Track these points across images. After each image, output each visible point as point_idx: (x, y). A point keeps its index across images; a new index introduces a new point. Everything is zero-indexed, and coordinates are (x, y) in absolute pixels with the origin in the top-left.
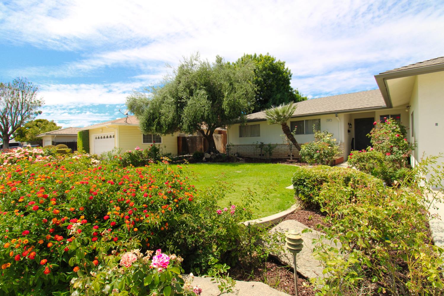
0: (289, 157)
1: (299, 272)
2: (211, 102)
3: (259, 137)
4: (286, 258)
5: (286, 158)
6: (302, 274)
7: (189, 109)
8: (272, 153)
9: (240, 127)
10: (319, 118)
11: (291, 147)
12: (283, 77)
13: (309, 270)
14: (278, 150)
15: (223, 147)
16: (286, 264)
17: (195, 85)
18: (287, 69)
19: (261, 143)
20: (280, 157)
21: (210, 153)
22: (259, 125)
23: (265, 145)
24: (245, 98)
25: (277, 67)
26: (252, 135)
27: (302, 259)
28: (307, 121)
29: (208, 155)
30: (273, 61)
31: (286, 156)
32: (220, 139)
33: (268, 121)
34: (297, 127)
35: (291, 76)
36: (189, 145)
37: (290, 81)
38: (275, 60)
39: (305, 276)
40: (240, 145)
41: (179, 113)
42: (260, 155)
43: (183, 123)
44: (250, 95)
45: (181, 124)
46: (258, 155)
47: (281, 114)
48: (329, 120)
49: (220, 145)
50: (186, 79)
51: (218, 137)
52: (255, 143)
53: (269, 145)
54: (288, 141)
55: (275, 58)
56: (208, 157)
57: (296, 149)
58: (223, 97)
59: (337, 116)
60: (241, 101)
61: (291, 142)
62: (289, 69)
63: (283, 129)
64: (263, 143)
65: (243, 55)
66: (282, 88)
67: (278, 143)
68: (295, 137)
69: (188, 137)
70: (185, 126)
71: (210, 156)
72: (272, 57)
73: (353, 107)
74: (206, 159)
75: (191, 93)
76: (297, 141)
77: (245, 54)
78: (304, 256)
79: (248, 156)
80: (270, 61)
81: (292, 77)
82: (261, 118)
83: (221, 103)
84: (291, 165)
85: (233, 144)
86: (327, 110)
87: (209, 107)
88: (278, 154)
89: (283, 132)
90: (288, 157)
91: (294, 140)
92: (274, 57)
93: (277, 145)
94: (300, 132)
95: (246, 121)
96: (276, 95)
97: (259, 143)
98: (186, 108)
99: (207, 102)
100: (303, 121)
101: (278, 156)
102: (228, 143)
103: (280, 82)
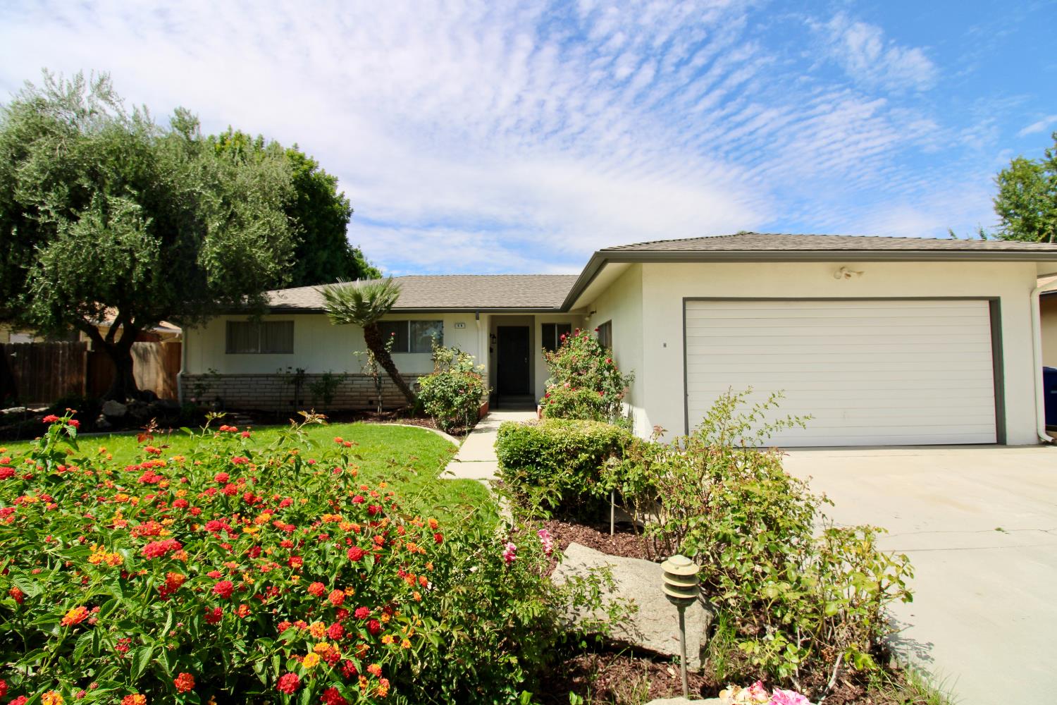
0: (373, 407)
1: (654, 649)
2: (159, 243)
3: (288, 356)
4: (618, 629)
5: (364, 407)
6: (660, 651)
7: (63, 250)
8: (332, 397)
9: (230, 325)
10: (441, 319)
11: (380, 383)
12: (334, 212)
13: (666, 638)
14: (344, 390)
15: (165, 381)
16: (623, 643)
17: (94, 174)
18: (342, 196)
19: (297, 370)
20: (348, 407)
21: (122, 401)
22: (292, 323)
23: (309, 376)
24: (268, 249)
25: (321, 185)
26: (271, 349)
27: (644, 621)
28: (413, 322)
29: (117, 408)
30: (311, 168)
31: (363, 405)
32: (152, 358)
33: (329, 315)
34: (394, 336)
35: (349, 215)
36: (20, 374)
37: (348, 226)
38: (317, 167)
39: (667, 653)
40: (231, 376)
41: (14, 258)
42: (292, 403)
43: (32, 296)
44: (280, 243)
45: (21, 297)
46: (288, 403)
47: (366, 300)
48: (460, 325)
49: (153, 375)
50: (54, 149)
51: (145, 350)
52: (284, 372)
53: (327, 377)
54: (374, 367)
55: (318, 162)
56: (116, 413)
57: (394, 386)
58: (205, 233)
59: (477, 318)
60: (260, 255)
61: (381, 370)
62: (346, 198)
63: (365, 337)
64: (303, 371)
65: (225, 131)
66: (331, 238)
67: (348, 373)
68: (392, 359)
69: (17, 347)
70: (39, 308)
71: (123, 411)
72: (308, 157)
73: (505, 303)
74: (108, 418)
75: (78, 200)
76: (396, 367)
77: (230, 129)
78: (644, 613)
79: (253, 407)
80: (306, 167)
81: (351, 219)
82: (301, 306)
83: (192, 250)
84: (388, 424)
85: (217, 373)
86: (459, 303)
87: (152, 255)
88: (344, 398)
89: (365, 344)
90: (369, 407)
91: (389, 366)
92: (315, 160)
93: (346, 376)
94: (401, 347)
95: (269, 311)
96: (315, 254)
97: (294, 372)
98: (55, 245)
99: (143, 239)
100: (407, 322)
101: (344, 404)
102: (185, 370)
103: (327, 223)
